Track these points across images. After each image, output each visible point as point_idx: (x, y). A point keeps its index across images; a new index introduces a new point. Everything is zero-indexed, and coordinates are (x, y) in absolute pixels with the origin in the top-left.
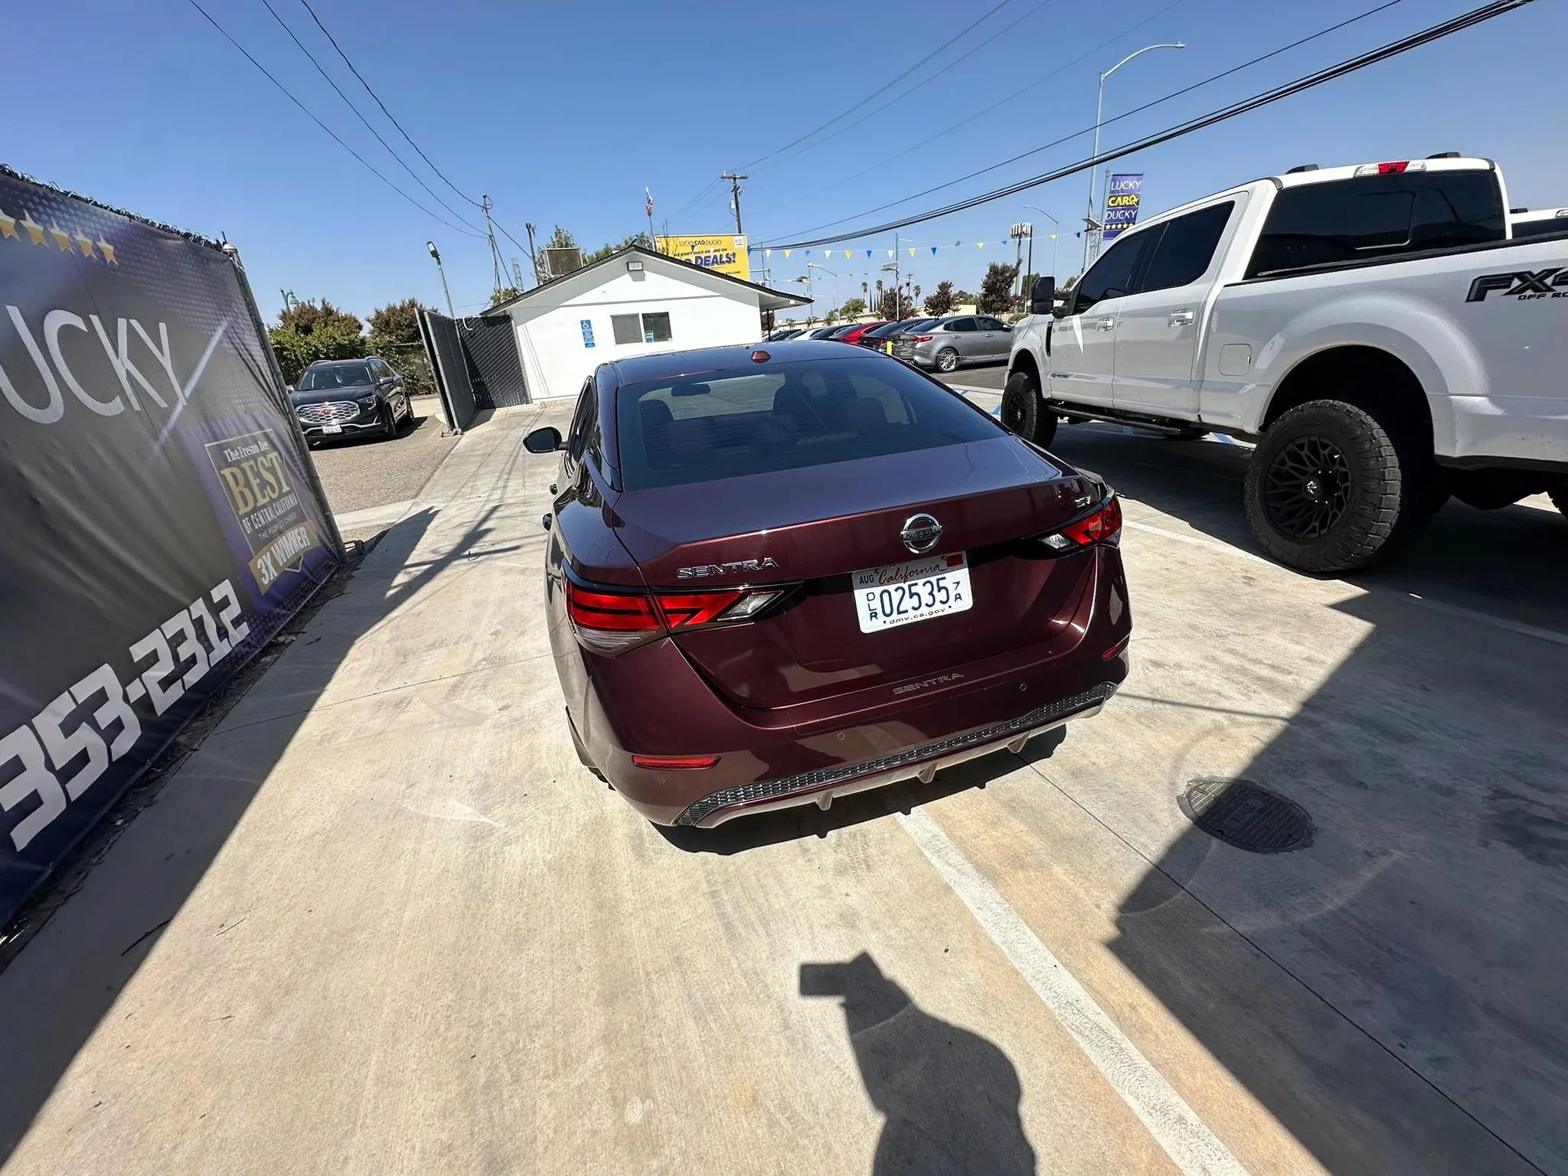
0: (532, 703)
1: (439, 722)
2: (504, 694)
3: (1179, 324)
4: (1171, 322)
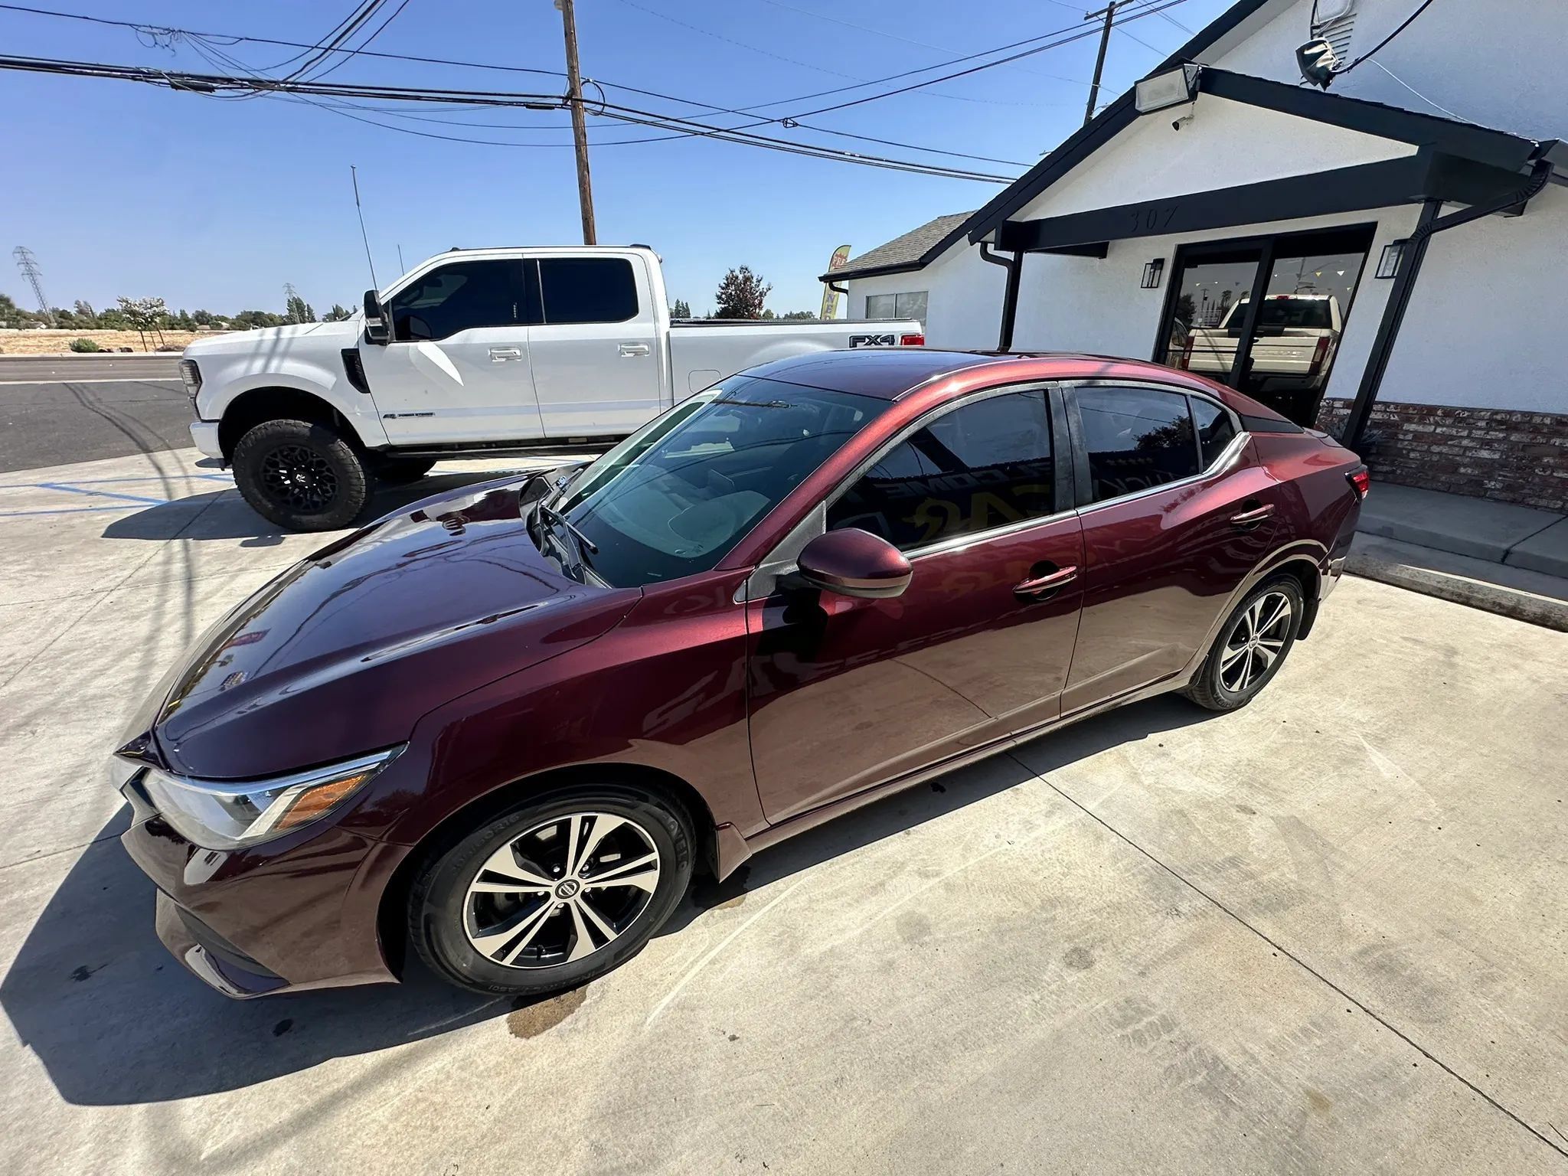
0: (1210, 787)
1: (1341, 867)
2: (1225, 827)
3: (632, 355)
4: (622, 353)
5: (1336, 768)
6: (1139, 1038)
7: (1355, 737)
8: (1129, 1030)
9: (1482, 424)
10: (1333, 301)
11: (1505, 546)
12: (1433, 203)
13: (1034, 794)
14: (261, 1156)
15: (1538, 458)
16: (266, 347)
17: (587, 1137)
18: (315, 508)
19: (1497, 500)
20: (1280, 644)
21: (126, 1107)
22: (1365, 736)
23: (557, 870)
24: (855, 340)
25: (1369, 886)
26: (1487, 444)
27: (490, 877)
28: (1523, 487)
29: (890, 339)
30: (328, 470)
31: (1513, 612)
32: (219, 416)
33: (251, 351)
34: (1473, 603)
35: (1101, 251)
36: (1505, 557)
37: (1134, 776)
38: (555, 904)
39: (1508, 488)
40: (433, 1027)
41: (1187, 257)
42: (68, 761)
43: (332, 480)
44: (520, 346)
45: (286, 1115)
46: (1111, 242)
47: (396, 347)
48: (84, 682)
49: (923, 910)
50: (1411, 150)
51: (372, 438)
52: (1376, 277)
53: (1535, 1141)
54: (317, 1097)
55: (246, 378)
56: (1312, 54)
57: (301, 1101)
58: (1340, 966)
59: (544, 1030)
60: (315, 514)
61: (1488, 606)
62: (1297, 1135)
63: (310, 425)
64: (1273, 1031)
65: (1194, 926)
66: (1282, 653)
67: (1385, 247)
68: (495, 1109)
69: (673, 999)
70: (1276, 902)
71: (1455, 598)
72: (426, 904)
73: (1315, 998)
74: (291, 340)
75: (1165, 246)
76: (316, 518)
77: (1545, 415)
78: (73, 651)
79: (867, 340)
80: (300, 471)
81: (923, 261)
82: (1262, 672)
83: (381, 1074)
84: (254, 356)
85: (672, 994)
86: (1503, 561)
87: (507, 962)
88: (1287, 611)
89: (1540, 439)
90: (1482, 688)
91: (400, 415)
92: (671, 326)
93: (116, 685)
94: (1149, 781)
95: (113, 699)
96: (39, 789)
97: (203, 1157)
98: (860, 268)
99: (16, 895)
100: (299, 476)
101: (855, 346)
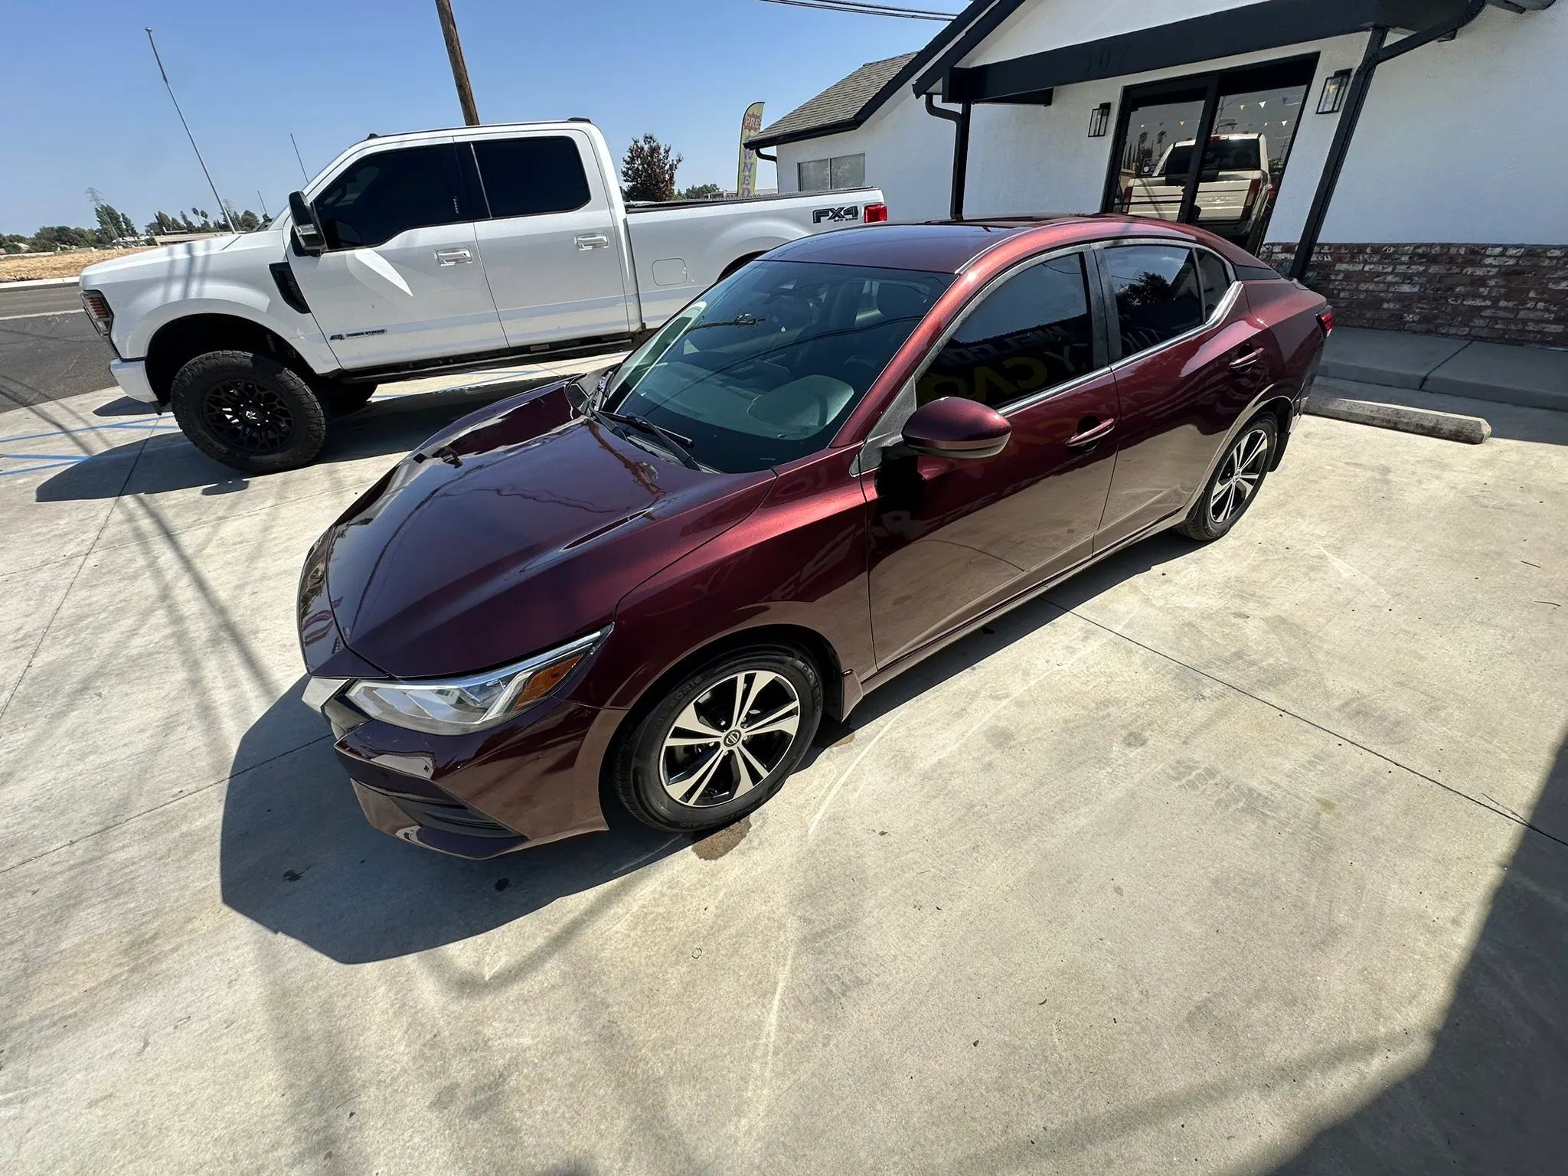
0: (1211, 602)
1: (1321, 648)
2: (1227, 630)
3: (590, 248)
4: (578, 246)
5: (1306, 574)
6: (1192, 785)
7: (1317, 549)
8: (1184, 781)
9: (1405, 259)
10: (1262, 139)
11: (1423, 374)
12: (1380, 32)
13: (1067, 625)
14: (535, 969)
15: (1451, 288)
16: (181, 269)
17: (794, 915)
18: (273, 446)
19: (1415, 332)
20: (1256, 477)
21: (398, 958)
22: (1326, 547)
23: (723, 723)
24: (819, 215)
25: (1343, 659)
26: (1408, 278)
27: (680, 733)
28: (1436, 317)
29: (853, 211)
30: (281, 403)
31: (1433, 432)
32: (143, 352)
33: (165, 274)
34: (1399, 426)
35: (1046, 99)
36: (1422, 384)
37: (1147, 601)
38: (724, 750)
39: (1425, 319)
40: (632, 864)
41: (1134, 99)
42: (155, 715)
43: (284, 414)
44: (468, 246)
45: (540, 941)
46: (1055, 88)
47: (330, 257)
48: (120, 644)
49: (1003, 724)
51: (322, 364)
52: (1317, 113)
53: (1474, 805)
54: (560, 925)
55: (166, 307)
57: (548, 930)
58: (1329, 716)
59: (727, 852)
60: (274, 453)
61: (1412, 428)
62: (1316, 827)
63: (251, 355)
64: (1288, 766)
65: (1217, 704)
66: (1257, 484)
67: (1327, 79)
68: (712, 908)
69: (823, 816)
70: (1276, 679)
71: (1385, 424)
72: (634, 758)
73: (1315, 741)
74: (207, 257)
75: (1111, 90)
76: (277, 457)
77: (1459, 246)
78: (87, 616)
79: (831, 214)
80: (249, 407)
81: (859, 118)
82: (1241, 502)
83: (606, 902)
84: (169, 279)
85: (821, 812)
86: (1421, 388)
87: (691, 803)
88: (1264, 446)
89: (1455, 270)
90: (1413, 497)
91: (348, 335)
92: (627, 212)
93: (157, 643)
94: (1160, 603)
95: (162, 655)
96: (143, 742)
97: (487, 978)
98: (788, 130)
99: (184, 828)
100: (248, 412)
101: (819, 221)
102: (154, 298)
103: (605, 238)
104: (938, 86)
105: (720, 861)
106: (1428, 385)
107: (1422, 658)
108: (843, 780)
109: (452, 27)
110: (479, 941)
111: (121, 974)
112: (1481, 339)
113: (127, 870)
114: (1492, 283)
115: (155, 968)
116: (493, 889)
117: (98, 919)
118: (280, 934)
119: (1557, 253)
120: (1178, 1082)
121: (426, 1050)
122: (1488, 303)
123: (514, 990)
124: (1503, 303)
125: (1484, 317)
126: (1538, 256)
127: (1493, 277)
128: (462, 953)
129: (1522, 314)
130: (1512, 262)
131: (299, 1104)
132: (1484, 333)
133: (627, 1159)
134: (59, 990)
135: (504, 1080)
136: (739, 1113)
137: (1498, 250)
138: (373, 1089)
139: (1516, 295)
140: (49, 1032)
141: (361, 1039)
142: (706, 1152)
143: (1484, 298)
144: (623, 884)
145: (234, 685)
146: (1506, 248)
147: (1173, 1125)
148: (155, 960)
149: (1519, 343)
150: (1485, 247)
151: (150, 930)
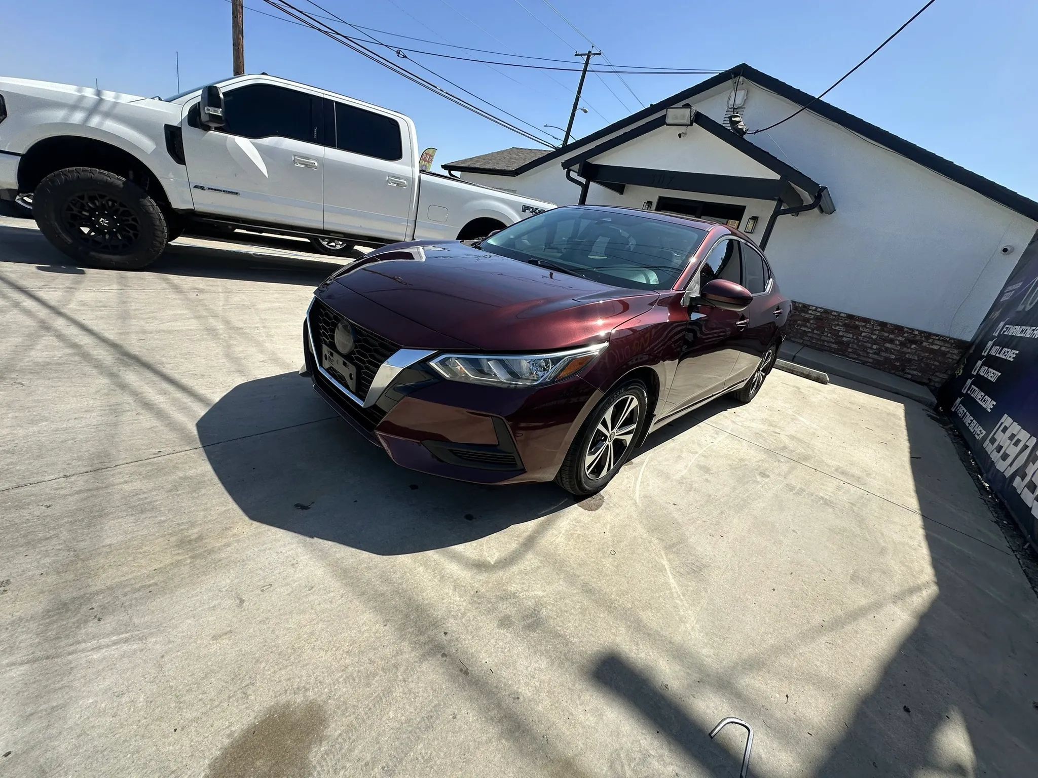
0: (761, 426)
1: (815, 449)
2: (774, 438)
3: (395, 185)
4: (388, 182)
5: (792, 421)
6: (798, 494)
8: (794, 492)
11: (794, 354)
12: (781, 202)
14: (521, 559)
16: (87, 104)
17: (653, 537)
21: (421, 553)
22: (793, 412)
23: (615, 424)
24: (526, 208)
25: (825, 453)
27: (604, 422)
28: (790, 333)
29: (542, 212)
30: (135, 220)
31: (808, 377)
32: (22, 151)
34: (794, 372)
36: (793, 359)
37: (734, 422)
40: (547, 511)
41: (663, 203)
42: (96, 403)
43: (134, 229)
44: (317, 159)
45: (515, 545)
46: (626, 186)
47: (215, 134)
48: (18, 353)
49: (702, 463)
50: (777, 177)
51: (179, 200)
52: (744, 231)
53: (901, 508)
54: (522, 538)
56: (735, 121)
57: (516, 540)
58: (832, 473)
59: (598, 508)
61: (799, 374)
62: (853, 512)
63: (123, 179)
64: (830, 490)
65: (789, 465)
67: (750, 218)
68: (607, 533)
69: (640, 495)
70: (806, 458)
73: (834, 481)
75: (653, 194)
77: (800, 303)
79: (531, 210)
80: (103, 215)
81: (519, 171)
82: (758, 386)
83: (543, 527)
84: (74, 107)
85: (637, 493)
87: (588, 473)
89: (798, 313)
90: (815, 400)
91: (209, 189)
92: (420, 173)
93: (60, 357)
94: (740, 424)
95: (71, 366)
96: (94, 418)
97: (493, 563)
98: (472, 165)
99: (181, 474)
100: (102, 219)
101: (525, 211)
102: (58, 115)
103: (405, 182)
104: (576, 167)
105: (597, 511)
106: (795, 359)
107: (854, 457)
108: (639, 480)
109: (240, 36)
110: (475, 545)
111: (185, 560)
112: (807, 346)
113: (142, 496)
114: (811, 322)
115: (216, 556)
116: (465, 520)
117: (133, 526)
118: (316, 539)
119: (835, 314)
120: (863, 602)
121: (475, 599)
122: (810, 330)
123: (515, 569)
124: (815, 332)
125: (808, 336)
126: (828, 313)
127: (811, 319)
128: (467, 549)
129: (823, 338)
130: (819, 314)
131: (402, 628)
132: (809, 343)
133: (637, 645)
134: (126, 569)
135: (539, 612)
136: (682, 620)
137: (814, 308)
138: (452, 620)
139: (821, 328)
140: (137, 595)
141: (424, 594)
142: (678, 639)
143: (809, 328)
144: (548, 520)
145: (164, 393)
146: (817, 308)
147: (871, 617)
148: (211, 552)
149: (822, 350)
150: (809, 306)
151: (194, 532)
